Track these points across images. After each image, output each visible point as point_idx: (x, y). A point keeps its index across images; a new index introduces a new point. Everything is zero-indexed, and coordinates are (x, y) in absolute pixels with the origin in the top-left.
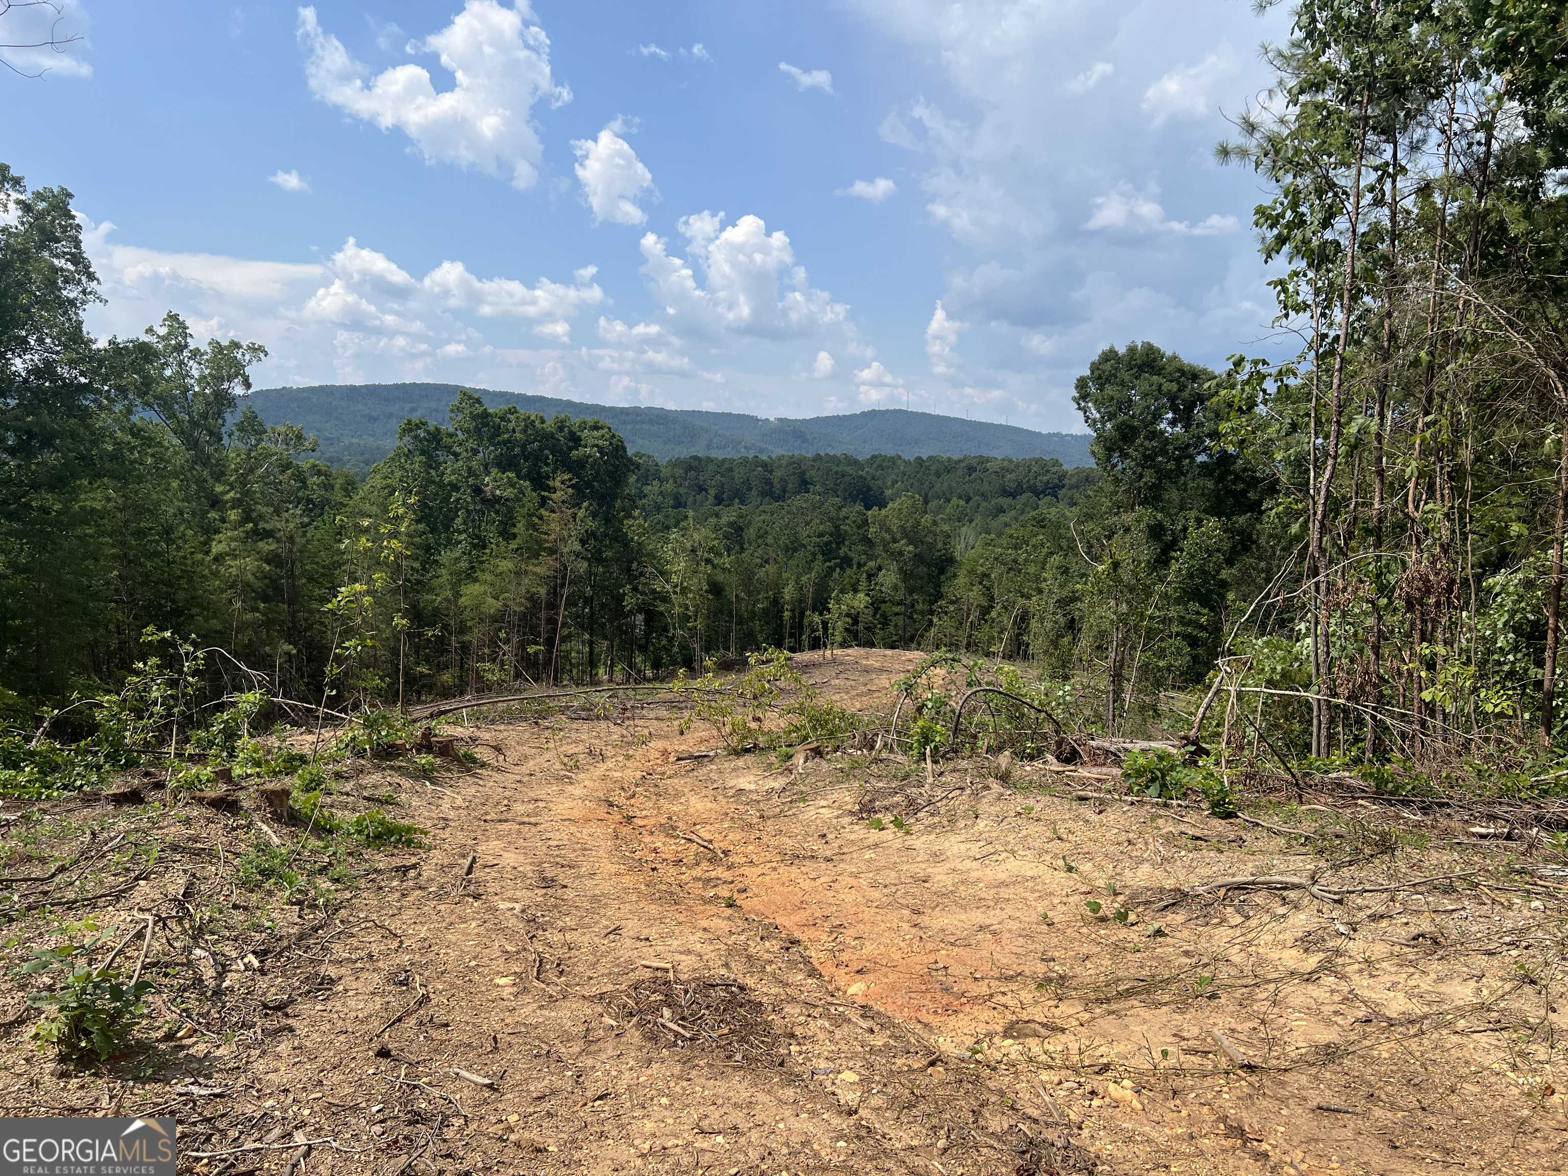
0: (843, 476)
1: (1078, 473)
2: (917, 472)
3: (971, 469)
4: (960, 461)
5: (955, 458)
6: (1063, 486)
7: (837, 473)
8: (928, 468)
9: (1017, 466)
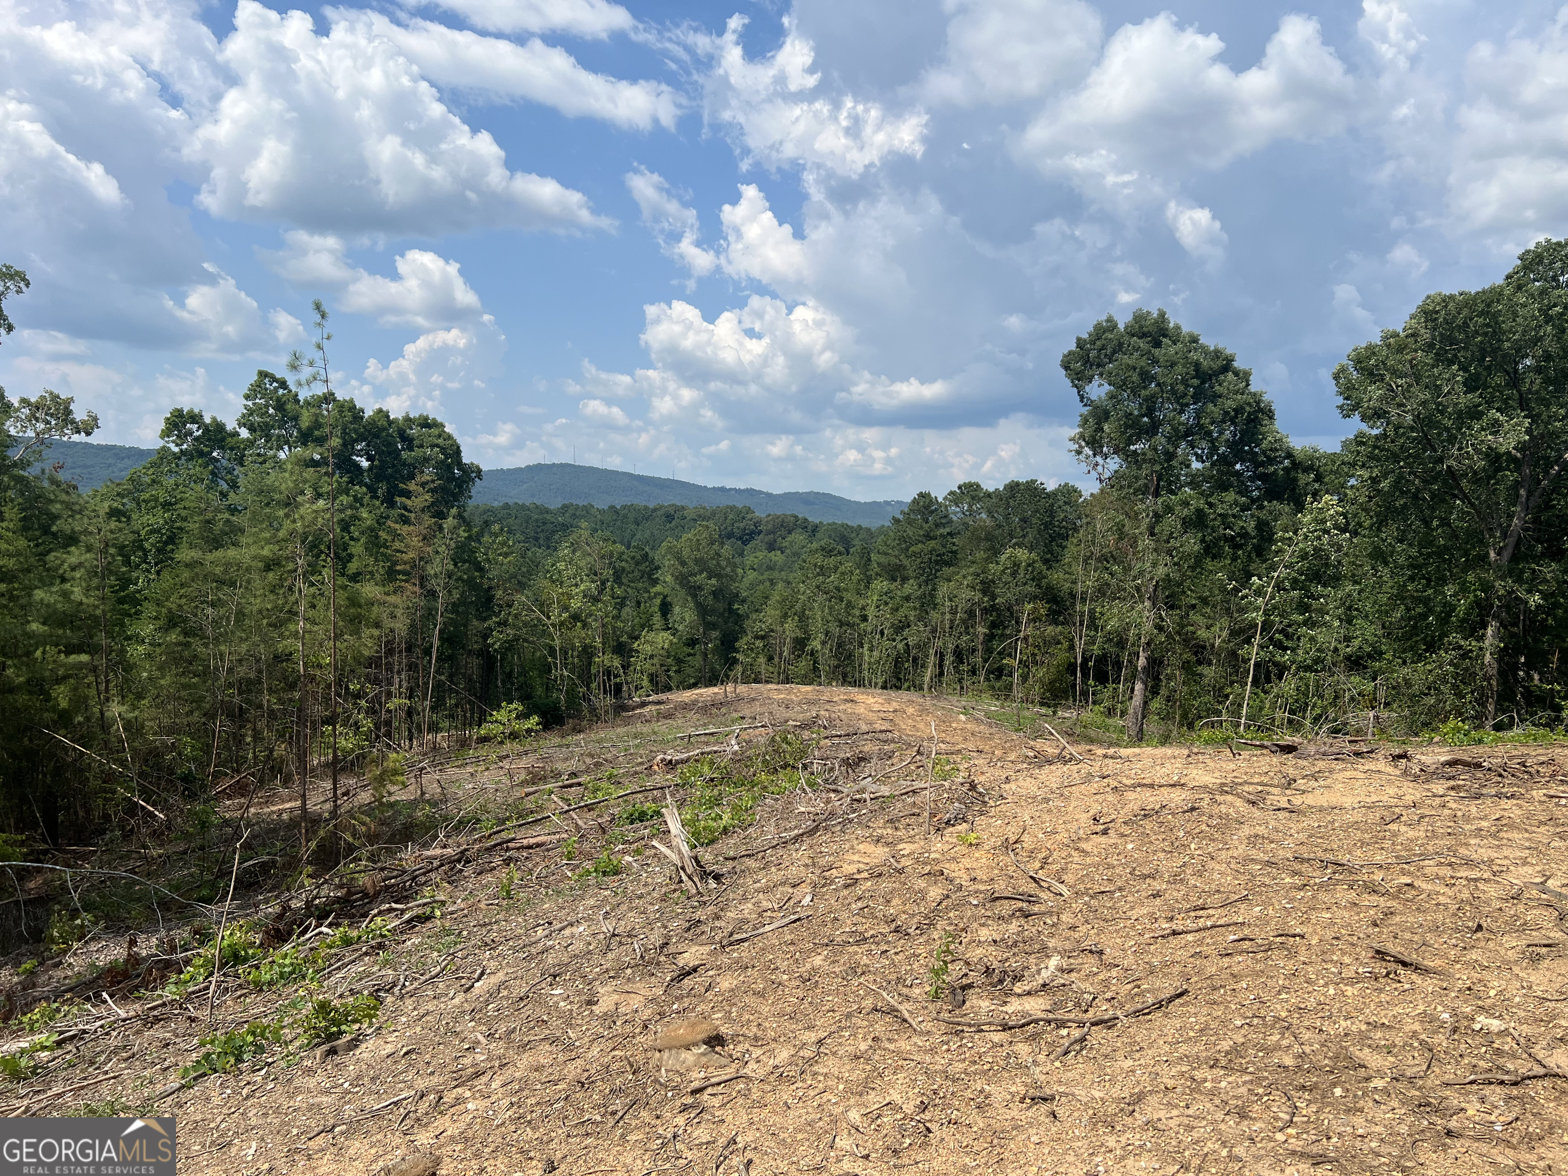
0: (544, 524)
1: (773, 520)
2: (616, 520)
3: (669, 517)
4: (655, 510)
5: (651, 506)
6: (760, 532)
7: (537, 521)
8: (625, 516)
9: (714, 514)
